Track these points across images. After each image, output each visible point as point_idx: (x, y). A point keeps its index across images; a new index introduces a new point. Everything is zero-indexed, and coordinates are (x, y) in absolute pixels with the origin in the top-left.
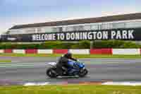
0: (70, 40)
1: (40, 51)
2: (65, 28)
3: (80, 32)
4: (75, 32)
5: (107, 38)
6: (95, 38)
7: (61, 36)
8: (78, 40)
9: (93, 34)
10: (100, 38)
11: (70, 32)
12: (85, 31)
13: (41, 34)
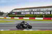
0: (36, 14)
1: (24, 18)
2: (33, 10)
4: (37, 11)
5: (50, 14)
7: (32, 13)
8: (38, 14)
9: (44, 12)
10: (47, 14)
13: (25, 12)
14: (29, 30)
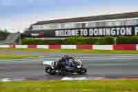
0: (94, 36)
1: (63, 47)
2: (87, 24)
3: (103, 28)
4: (98, 28)
5: (130, 34)
6: (118, 34)
7: (85, 32)
9: (116, 30)
10: (123, 34)
11: (93, 28)
12: (108, 27)
13: (64, 30)
14: (77, 79)
